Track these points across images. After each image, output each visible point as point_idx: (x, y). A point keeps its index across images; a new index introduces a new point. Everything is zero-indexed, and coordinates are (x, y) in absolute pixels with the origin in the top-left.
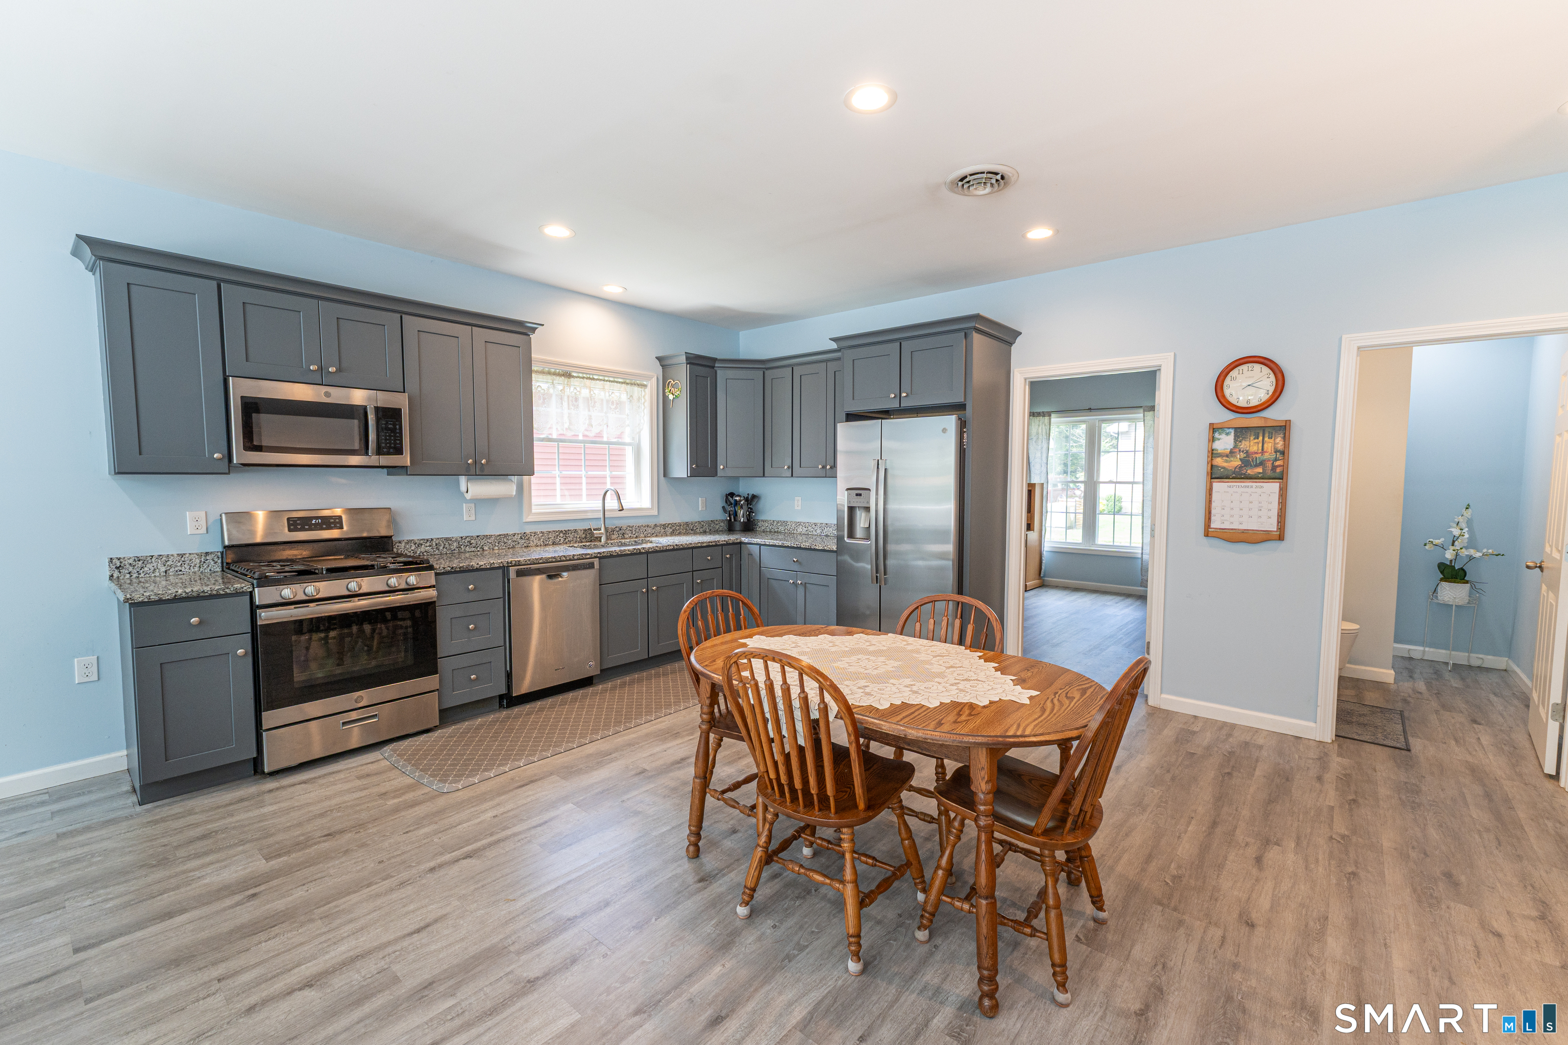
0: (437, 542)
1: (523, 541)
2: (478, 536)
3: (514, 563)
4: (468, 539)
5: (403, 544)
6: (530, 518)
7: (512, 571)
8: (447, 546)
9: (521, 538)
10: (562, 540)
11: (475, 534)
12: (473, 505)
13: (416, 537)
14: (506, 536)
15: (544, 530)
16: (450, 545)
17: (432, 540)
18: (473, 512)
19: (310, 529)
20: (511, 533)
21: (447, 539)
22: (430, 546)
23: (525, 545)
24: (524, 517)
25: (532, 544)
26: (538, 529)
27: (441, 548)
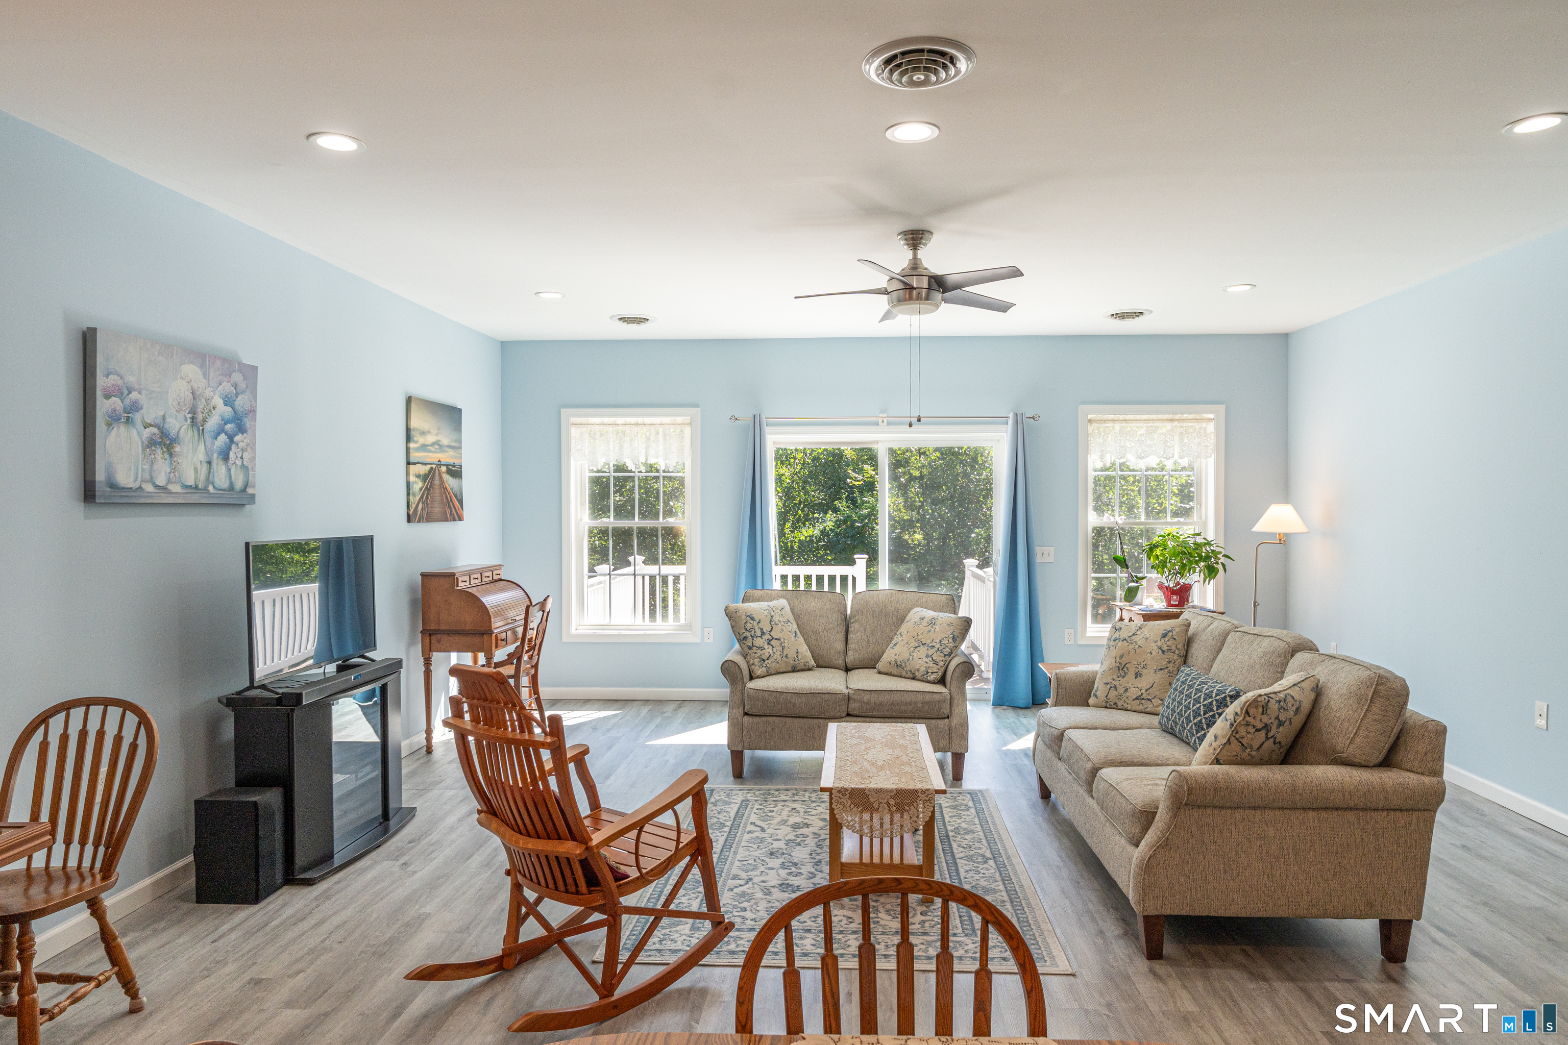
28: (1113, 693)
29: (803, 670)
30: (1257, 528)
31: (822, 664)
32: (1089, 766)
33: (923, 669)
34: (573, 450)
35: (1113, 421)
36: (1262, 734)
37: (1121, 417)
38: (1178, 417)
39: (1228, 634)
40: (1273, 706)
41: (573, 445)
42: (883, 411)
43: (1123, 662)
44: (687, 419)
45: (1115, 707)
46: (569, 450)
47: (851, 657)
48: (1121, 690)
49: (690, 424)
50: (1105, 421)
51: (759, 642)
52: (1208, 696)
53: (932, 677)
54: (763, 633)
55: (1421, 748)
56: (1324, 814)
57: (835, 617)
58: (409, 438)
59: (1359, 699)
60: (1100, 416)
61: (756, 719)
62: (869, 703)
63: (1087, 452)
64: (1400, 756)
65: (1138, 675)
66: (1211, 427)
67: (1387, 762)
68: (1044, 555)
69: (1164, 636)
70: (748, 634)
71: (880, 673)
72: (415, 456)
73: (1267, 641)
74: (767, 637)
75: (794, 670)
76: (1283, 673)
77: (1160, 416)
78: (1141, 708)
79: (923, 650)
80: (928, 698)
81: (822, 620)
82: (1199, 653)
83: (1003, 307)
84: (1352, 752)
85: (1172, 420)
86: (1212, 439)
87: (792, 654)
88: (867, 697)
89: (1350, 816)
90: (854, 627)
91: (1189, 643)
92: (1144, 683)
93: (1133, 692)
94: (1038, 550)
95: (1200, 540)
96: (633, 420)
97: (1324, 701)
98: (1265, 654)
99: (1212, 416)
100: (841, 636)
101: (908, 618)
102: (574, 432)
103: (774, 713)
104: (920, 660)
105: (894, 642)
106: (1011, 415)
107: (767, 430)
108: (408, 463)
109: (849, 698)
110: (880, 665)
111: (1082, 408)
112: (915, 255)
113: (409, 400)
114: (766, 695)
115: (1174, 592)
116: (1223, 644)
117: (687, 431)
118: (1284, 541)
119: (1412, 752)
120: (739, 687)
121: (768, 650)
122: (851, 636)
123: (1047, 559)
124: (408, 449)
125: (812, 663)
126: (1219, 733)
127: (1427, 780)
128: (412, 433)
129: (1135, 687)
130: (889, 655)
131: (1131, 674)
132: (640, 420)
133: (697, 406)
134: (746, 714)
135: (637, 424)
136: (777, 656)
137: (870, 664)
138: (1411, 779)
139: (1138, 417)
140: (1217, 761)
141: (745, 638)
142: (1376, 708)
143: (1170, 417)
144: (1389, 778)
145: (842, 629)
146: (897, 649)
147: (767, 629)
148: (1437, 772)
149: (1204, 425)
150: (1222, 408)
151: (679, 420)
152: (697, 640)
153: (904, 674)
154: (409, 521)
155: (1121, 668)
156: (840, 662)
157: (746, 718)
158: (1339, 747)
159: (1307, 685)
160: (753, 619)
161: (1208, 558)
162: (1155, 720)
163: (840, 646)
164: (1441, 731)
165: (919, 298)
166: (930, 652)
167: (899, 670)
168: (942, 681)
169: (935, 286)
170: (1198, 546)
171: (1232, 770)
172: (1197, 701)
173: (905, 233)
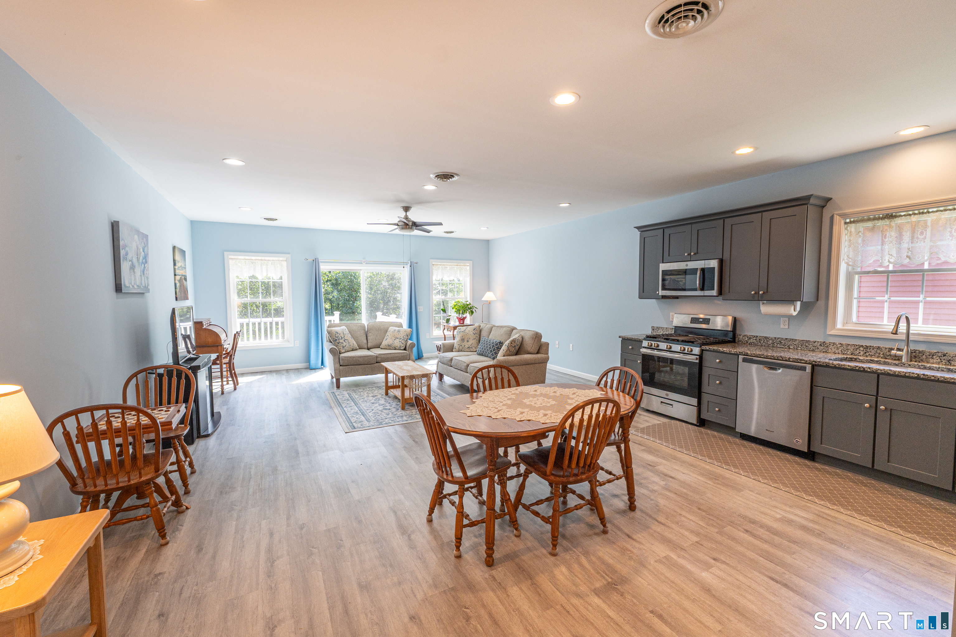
0: (760, 338)
1: (822, 348)
2: (786, 339)
3: (744, 353)
4: (779, 340)
5: (741, 337)
6: (833, 332)
7: (741, 357)
8: (766, 341)
9: (821, 345)
10: (862, 353)
11: (784, 337)
12: (787, 319)
13: (749, 334)
14: (808, 341)
15: (844, 343)
16: (767, 341)
17: (757, 336)
18: (787, 323)
19: (698, 323)
20: (812, 340)
21: (766, 338)
22: (756, 340)
23: (824, 350)
24: (828, 331)
25: (830, 351)
26: (837, 341)
27: (762, 342)
28: (461, 347)
29: (355, 350)
30: (483, 299)
31: (361, 348)
32: (465, 364)
33: (399, 346)
34: (231, 270)
35: (440, 265)
36: (514, 348)
37: (443, 264)
38: (459, 264)
39: (492, 328)
40: (516, 341)
41: (230, 268)
42: (364, 259)
43: (463, 338)
44: (285, 259)
45: (462, 351)
46: (229, 270)
47: (370, 345)
48: (463, 346)
49: (286, 261)
50: (438, 265)
51: (341, 341)
52: (493, 343)
53: (402, 348)
54: (342, 338)
55: (545, 348)
56: (527, 366)
57: (362, 332)
58: (175, 264)
59: (533, 338)
60: (436, 263)
61: (345, 367)
62: (384, 358)
63: (432, 275)
64: (541, 351)
65: (468, 341)
66: (468, 268)
67: (538, 353)
68: (420, 309)
69: (474, 330)
70: (337, 338)
71: (381, 349)
72: (178, 272)
73: (505, 328)
74: (343, 339)
75: (353, 350)
76: (510, 335)
77: (454, 264)
78: (469, 350)
79: (398, 340)
80: (403, 354)
81: (358, 333)
82: (484, 333)
83: (428, 232)
84: (532, 351)
85: (457, 265)
86: (468, 272)
87: (352, 345)
88: (383, 356)
89: (531, 366)
90: (369, 335)
91: (481, 331)
92: (470, 343)
93: (467, 346)
94: (418, 307)
95: (468, 303)
96: (260, 258)
97: (524, 340)
98: (505, 331)
99: (468, 264)
100: (365, 338)
101: (388, 331)
102: (231, 261)
103: (352, 364)
104: (397, 343)
105: (386, 338)
106: (409, 262)
107: (321, 264)
108: (175, 275)
109: (377, 357)
110: (381, 346)
111: (431, 260)
112: (406, 214)
113: (174, 248)
114: (349, 358)
115: (461, 319)
116: (491, 330)
117: (285, 264)
118: (489, 303)
119: (542, 350)
120: (337, 357)
121: (345, 344)
122: (368, 338)
123: (422, 310)
124: (175, 270)
125: (358, 348)
126: (504, 349)
127: (546, 355)
128: (176, 262)
129: (467, 345)
130: (384, 343)
131: (466, 341)
132: (263, 258)
133: (289, 254)
134: (340, 366)
135: (262, 260)
136: (348, 345)
137: (378, 346)
138: (543, 356)
139: (448, 264)
140: (504, 356)
141: (336, 340)
142: (536, 340)
143: (456, 264)
144: (539, 356)
145: (365, 336)
146: (387, 340)
147: (343, 336)
148: (547, 354)
149: (466, 267)
150: (471, 262)
151: (281, 259)
152: (292, 346)
153: (391, 348)
154: (176, 300)
155: (463, 340)
156: (366, 347)
157: (341, 367)
158: (529, 350)
159: (521, 336)
160: (337, 333)
161: (471, 308)
162: (475, 353)
163: (365, 341)
164: (548, 344)
165: (409, 228)
166: (400, 341)
167: (389, 347)
168: (405, 349)
169: (414, 225)
170: (468, 305)
171: (508, 357)
172: (490, 345)
173: (403, 207)
